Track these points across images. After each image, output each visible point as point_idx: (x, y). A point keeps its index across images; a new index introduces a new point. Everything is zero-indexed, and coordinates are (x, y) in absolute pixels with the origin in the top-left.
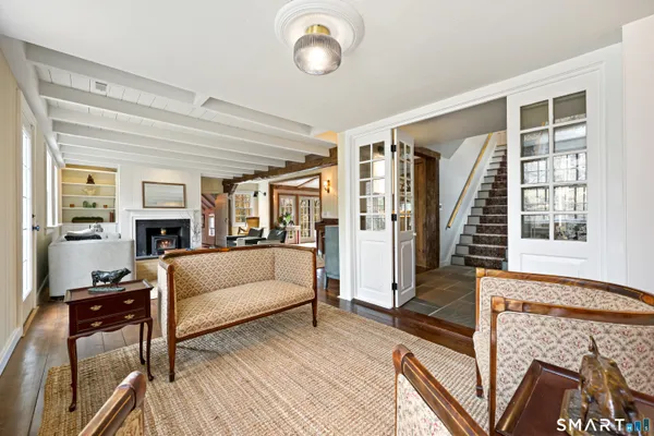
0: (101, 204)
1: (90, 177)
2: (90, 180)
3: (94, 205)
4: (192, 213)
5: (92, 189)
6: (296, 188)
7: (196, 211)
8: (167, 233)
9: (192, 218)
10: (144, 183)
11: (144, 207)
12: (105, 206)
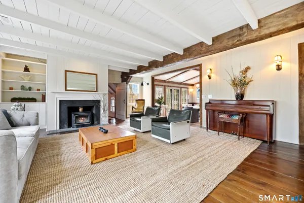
0: (35, 87)
1: (26, 67)
2: (26, 69)
3: (30, 89)
4: (102, 95)
5: (28, 75)
6: (164, 81)
7: (104, 95)
8: (84, 110)
9: (102, 99)
10: (66, 71)
11: (66, 90)
12: (38, 90)
